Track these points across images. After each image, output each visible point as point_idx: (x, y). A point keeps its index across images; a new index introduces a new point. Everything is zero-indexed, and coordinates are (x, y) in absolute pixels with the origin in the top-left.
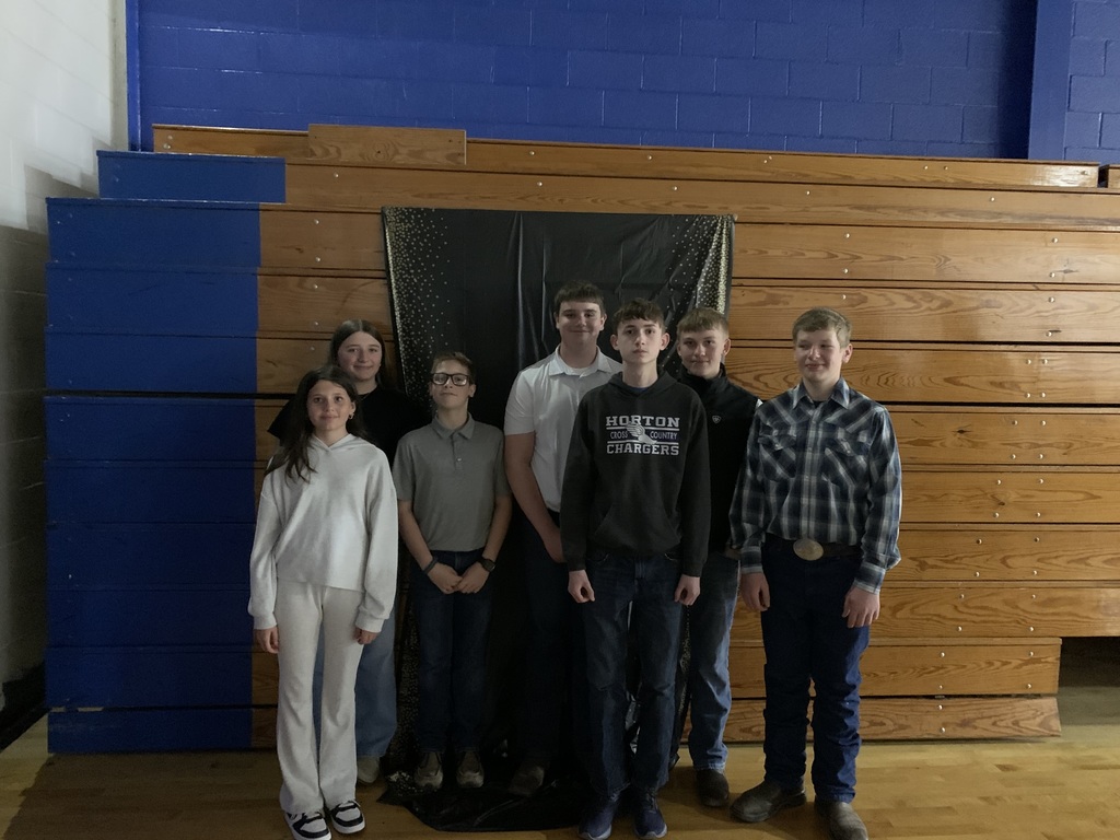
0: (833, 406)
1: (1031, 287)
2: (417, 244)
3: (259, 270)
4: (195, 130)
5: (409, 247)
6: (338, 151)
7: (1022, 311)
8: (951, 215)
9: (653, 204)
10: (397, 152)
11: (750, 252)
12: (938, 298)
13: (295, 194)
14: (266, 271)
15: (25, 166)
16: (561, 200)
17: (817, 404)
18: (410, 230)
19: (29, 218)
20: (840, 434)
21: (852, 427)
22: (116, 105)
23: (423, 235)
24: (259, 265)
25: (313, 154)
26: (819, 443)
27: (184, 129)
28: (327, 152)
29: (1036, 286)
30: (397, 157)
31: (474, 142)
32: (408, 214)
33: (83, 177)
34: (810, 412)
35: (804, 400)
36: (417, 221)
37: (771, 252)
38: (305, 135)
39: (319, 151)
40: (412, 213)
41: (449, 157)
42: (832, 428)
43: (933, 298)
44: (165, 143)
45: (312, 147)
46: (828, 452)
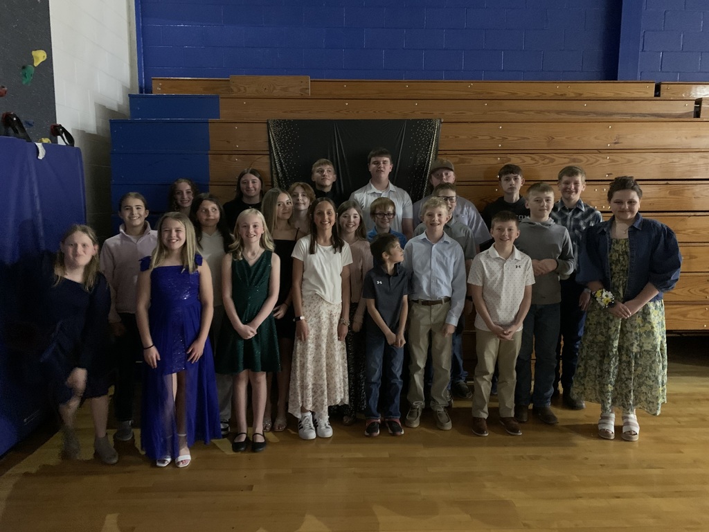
0: (578, 210)
1: (596, 151)
2: (284, 138)
3: (209, 152)
4: (172, 80)
5: (281, 139)
6: (245, 89)
7: (592, 164)
8: (563, 114)
9: (405, 112)
10: (274, 88)
11: (450, 137)
12: (548, 158)
13: (225, 112)
14: (214, 152)
15: (95, 103)
16: (358, 112)
17: (570, 210)
18: (281, 131)
19: (97, 128)
20: (582, 223)
21: (586, 221)
22: (131, 66)
23: (287, 133)
24: (209, 150)
25: (232, 90)
26: (572, 228)
27: (168, 79)
28: (240, 90)
29: (599, 151)
30: (275, 91)
31: (314, 81)
32: (279, 123)
33: (119, 106)
34: (567, 214)
35: (564, 208)
36: (284, 126)
37: (461, 137)
38: (229, 81)
39: (235, 90)
40: (281, 122)
41: (301, 90)
42: (577, 220)
43: (545, 158)
44: (158, 89)
45: (232, 87)
46: (576, 231)
